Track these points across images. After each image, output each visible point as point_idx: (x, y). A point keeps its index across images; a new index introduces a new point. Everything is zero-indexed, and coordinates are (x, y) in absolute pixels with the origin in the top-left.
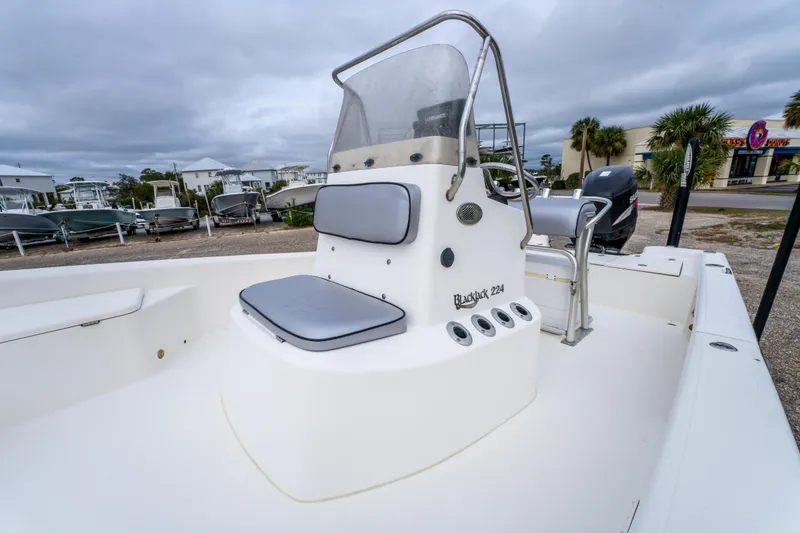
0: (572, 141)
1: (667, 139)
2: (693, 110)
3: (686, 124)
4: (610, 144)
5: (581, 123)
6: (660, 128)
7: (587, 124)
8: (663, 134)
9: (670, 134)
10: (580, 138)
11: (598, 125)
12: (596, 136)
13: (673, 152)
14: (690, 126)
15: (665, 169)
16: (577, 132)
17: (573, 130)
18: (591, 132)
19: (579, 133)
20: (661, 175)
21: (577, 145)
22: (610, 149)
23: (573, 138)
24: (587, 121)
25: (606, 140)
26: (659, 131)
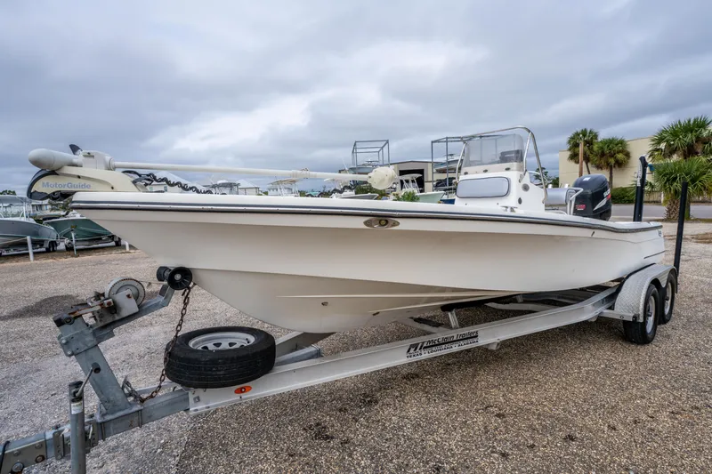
0: (569, 153)
1: (667, 152)
2: (692, 122)
3: (686, 136)
4: (612, 156)
5: (577, 134)
6: (660, 140)
7: (584, 136)
8: (663, 146)
9: (670, 145)
10: (576, 150)
11: (596, 136)
12: (595, 147)
13: (675, 164)
14: (690, 138)
15: (668, 180)
16: (574, 145)
17: (569, 142)
18: (589, 143)
19: (577, 145)
20: (665, 186)
21: (574, 157)
22: (612, 161)
23: (570, 150)
24: (584, 133)
25: (607, 151)
26: (659, 143)
